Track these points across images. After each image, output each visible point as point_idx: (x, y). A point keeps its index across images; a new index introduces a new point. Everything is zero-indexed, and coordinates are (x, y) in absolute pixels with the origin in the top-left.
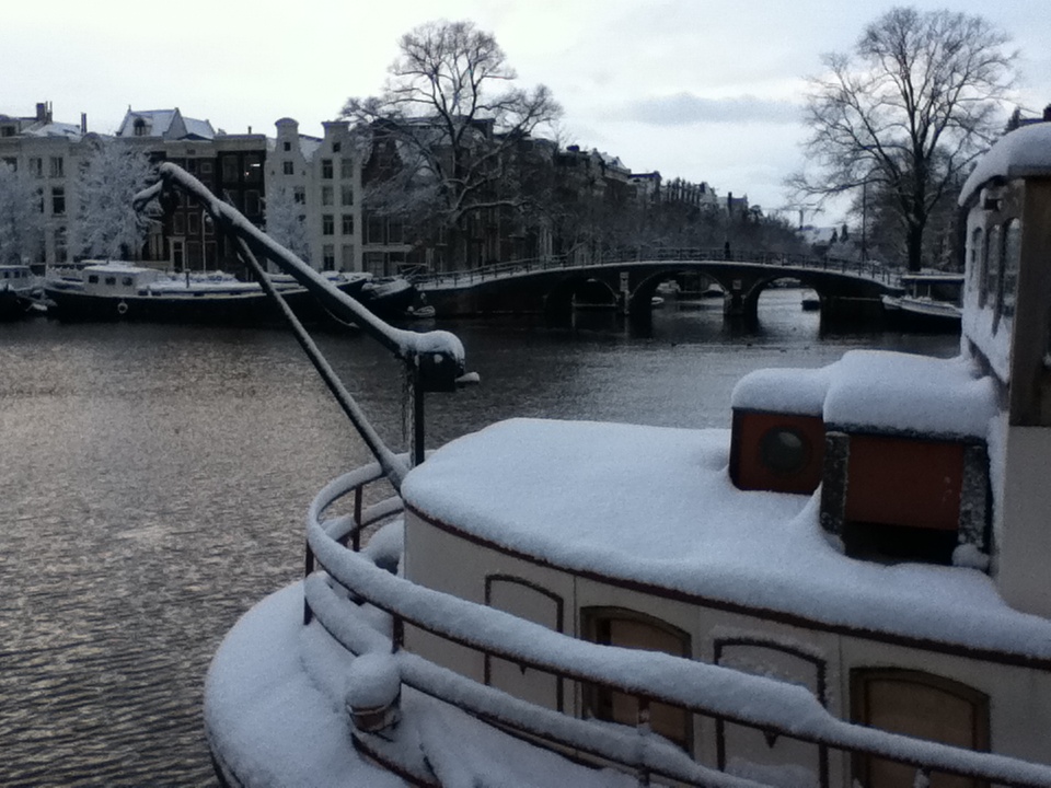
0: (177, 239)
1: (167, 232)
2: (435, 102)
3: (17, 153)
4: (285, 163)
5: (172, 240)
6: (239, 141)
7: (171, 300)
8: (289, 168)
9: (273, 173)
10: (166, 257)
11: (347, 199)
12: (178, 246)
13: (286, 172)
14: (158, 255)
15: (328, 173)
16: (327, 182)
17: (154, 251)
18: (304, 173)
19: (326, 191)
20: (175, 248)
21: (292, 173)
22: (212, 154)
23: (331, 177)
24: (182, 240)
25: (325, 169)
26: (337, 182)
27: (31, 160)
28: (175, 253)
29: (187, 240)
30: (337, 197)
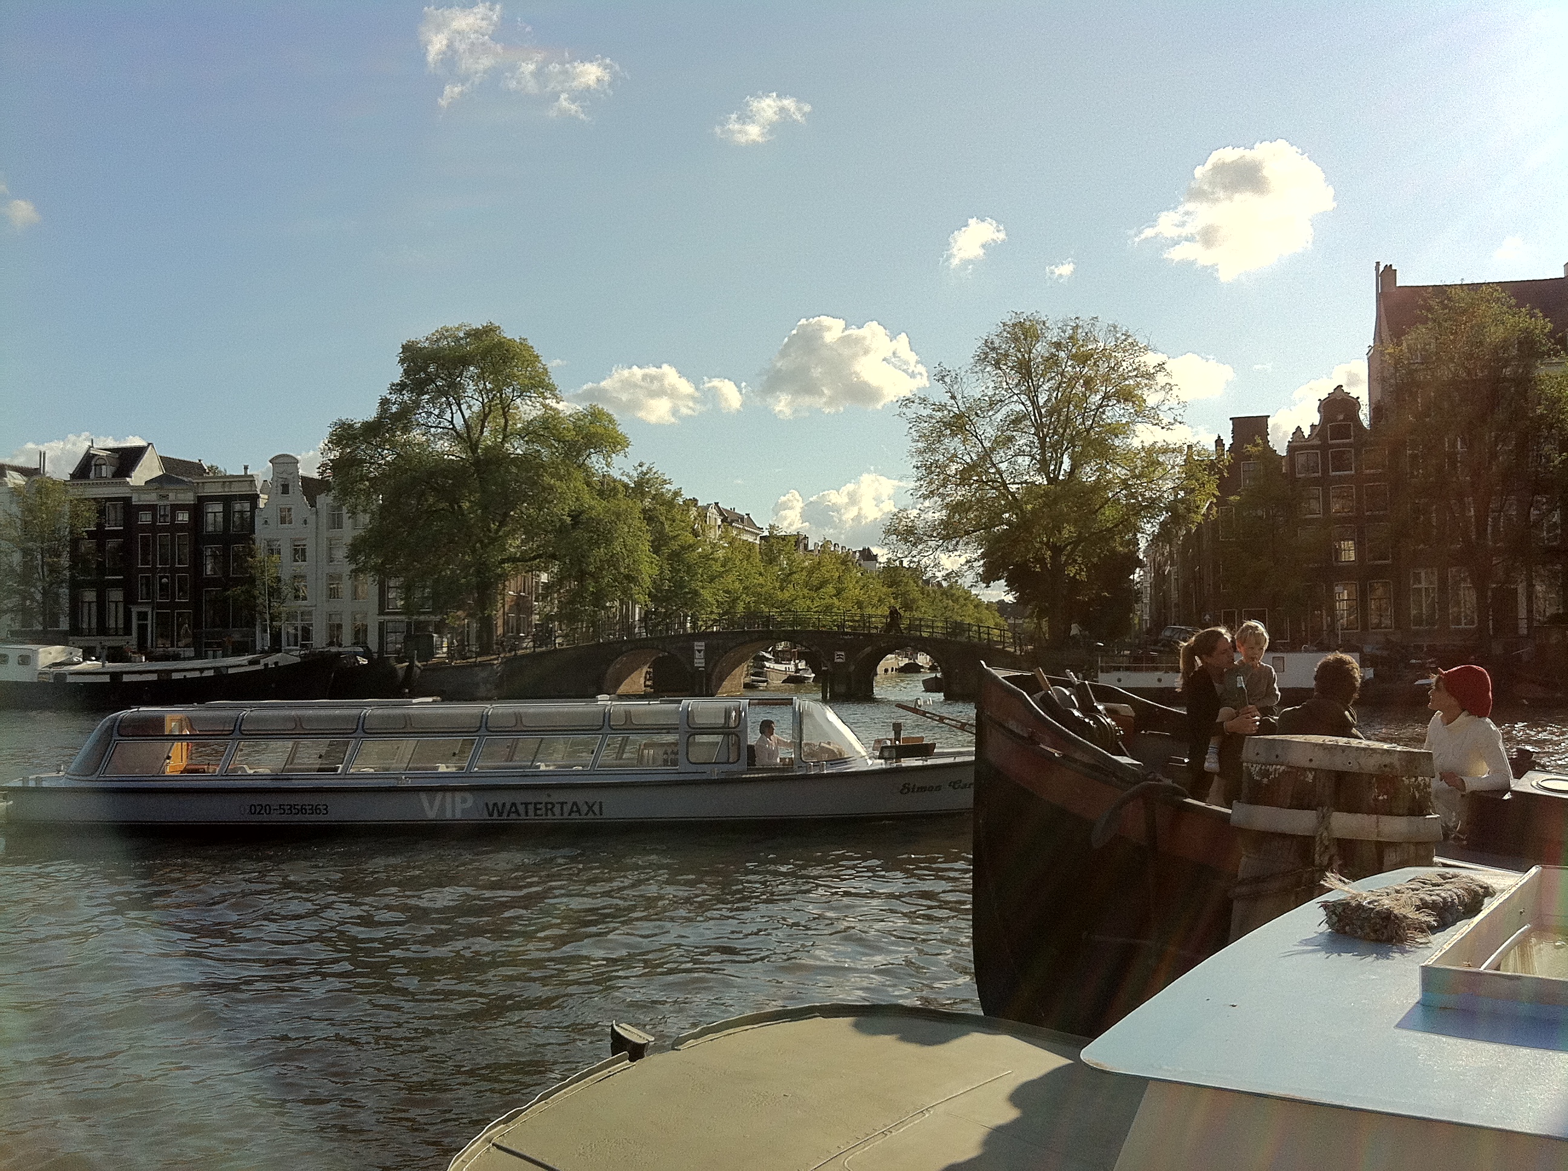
0: (143, 610)
1: (130, 600)
4: (282, 510)
6: (224, 483)
8: (286, 516)
9: (266, 523)
10: (127, 631)
12: (142, 616)
13: (283, 521)
14: (116, 628)
15: (336, 522)
16: (335, 533)
17: (113, 625)
18: (305, 522)
20: (139, 620)
21: (290, 523)
22: (189, 498)
23: (340, 526)
24: (148, 609)
25: (334, 516)
26: (348, 533)
29: (154, 609)
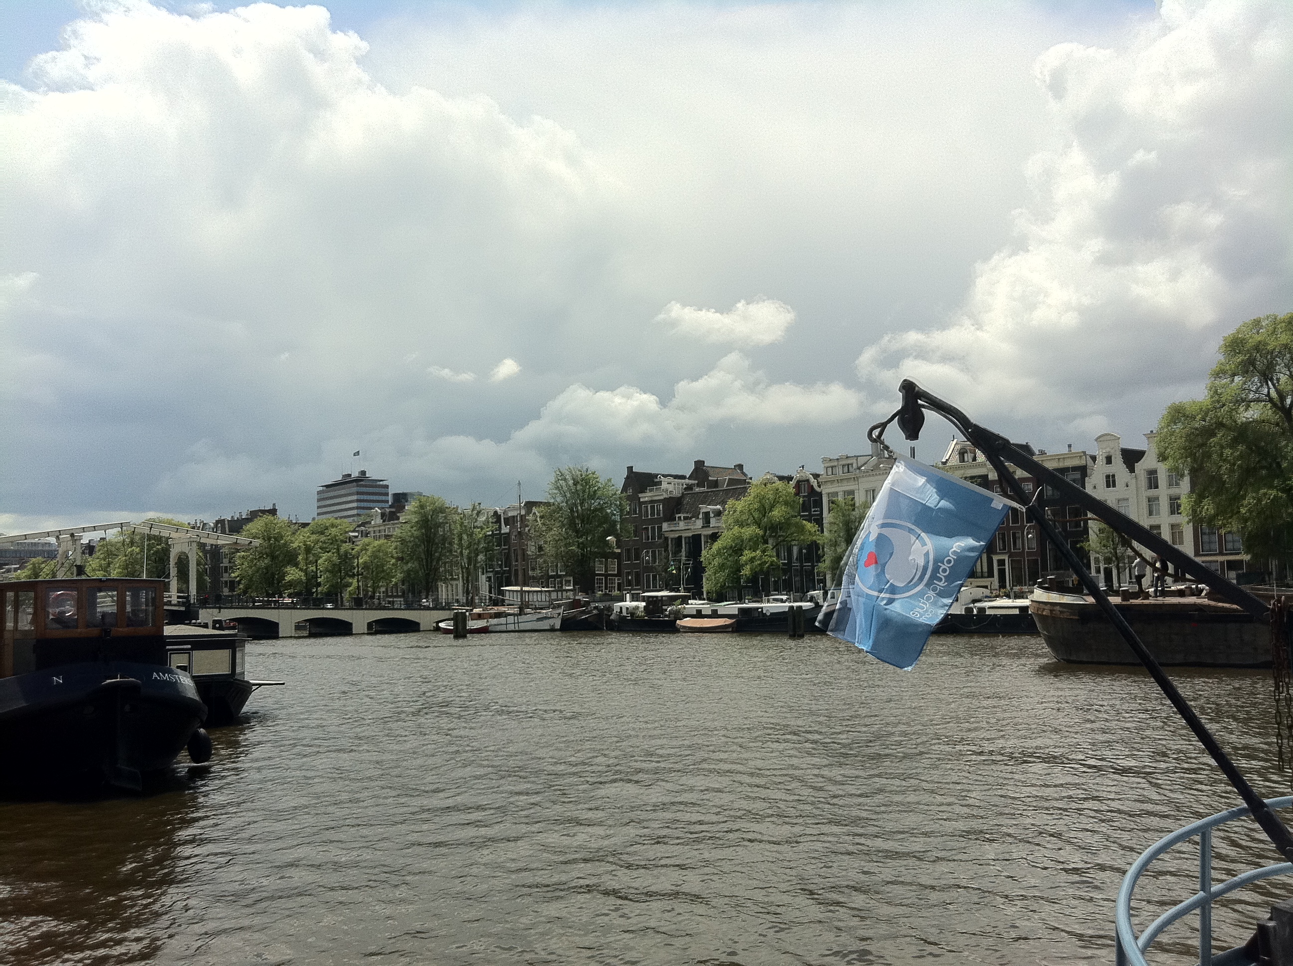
0: (1001, 557)
1: (991, 551)
2: (1271, 400)
3: (856, 487)
4: (1108, 477)
5: (995, 558)
6: (1059, 459)
7: (995, 615)
8: (1110, 481)
9: (1095, 487)
10: (991, 575)
11: (1175, 508)
12: (1001, 563)
13: (1108, 486)
14: (982, 573)
15: (1153, 483)
16: (1153, 492)
17: (979, 570)
18: (1127, 485)
19: (1152, 501)
20: (999, 565)
21: (1114, 486)
23: (1157, 487)
24: (1006, 557)
25: (1150, 479)
26: (1163, 492)
27: (867, 491)
28: (999, 570)
29: (1009, 557)
30: (1164, 505)
